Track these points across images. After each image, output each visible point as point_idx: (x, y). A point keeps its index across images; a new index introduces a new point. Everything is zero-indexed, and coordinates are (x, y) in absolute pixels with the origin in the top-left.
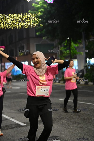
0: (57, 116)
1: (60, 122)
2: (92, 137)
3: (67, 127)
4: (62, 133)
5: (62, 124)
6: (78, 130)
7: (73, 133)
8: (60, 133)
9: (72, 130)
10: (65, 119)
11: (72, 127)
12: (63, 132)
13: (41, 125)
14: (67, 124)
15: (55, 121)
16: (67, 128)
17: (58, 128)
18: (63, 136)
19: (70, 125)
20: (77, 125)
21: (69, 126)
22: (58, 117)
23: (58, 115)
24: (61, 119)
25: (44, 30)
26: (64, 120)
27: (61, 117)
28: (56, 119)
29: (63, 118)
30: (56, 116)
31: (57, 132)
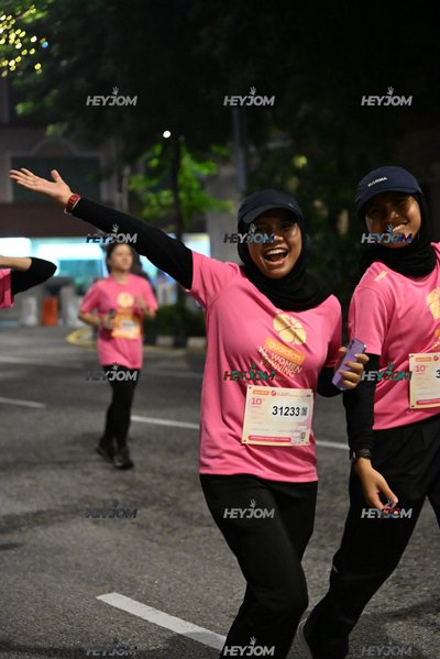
0: (116, 491)
3: (159, 538)
4: (137, 567)
5: (140, 526)
6: (211, 552)
7: (189, 565)
8: (128, 564)
9: (185, 551)
10: (153, 504)
11: (185, 538)
12: (145, 560)
13: (42, 532)
14: (159, 527)
16: (160, 544)
17: (122, 543)
18: (143, 579)
19: (175, 529)
20: (207, 529)
21: (169, 532)
22: (119, 497)
23: (120, 488)
25: (54, 92)
26: (146, 507)
27: (134, 496)
29: (145, 498)
30: (110, 493)
31: (114, 561)
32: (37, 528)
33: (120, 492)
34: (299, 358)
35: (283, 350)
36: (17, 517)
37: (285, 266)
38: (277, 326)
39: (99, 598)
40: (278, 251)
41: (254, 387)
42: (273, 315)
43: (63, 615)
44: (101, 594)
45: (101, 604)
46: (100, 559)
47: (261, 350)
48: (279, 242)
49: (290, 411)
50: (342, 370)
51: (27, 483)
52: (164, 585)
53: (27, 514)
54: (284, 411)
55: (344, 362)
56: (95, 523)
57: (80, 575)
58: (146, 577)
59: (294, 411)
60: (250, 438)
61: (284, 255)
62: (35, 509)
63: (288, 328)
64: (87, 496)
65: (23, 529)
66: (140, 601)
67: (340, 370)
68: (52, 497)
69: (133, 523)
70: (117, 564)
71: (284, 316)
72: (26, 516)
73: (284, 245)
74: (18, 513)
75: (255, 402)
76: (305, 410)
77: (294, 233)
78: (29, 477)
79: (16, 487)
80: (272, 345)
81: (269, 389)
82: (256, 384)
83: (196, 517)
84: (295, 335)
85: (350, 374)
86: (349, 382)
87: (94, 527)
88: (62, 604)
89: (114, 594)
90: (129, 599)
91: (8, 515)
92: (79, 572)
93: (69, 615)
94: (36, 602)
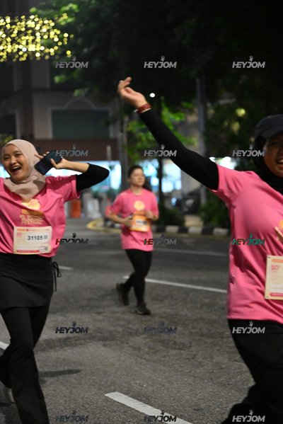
0: (118, 325)
1: (127, 343)
2: (224, 385)
3: (147, 357)
4: (132, 376)
5: (134, 349)
6: (181, 367)
7: (167, 374)
8: (126, 373)
9: (165, 366)
10: (143, 334)
11: (164, 357)
12: (136, 371)
14: (147, 349)
15: (113, 339)
16: (147, 361)
18: (136, 383)
19: (157, 351)
20: (178, 351)
21: (153, 353)
22: (120, 329)
23: (121, 323)
24: (130, 333)
26: (138, 336)
27: (130, 328)
28: (114, 333)
29: (137, 330)
30: (114, 326)
31: (117, 371)
32: (66, 348)
33: (121, 326)
36: (53, 340)
39: (106, 395)
41: (272, 257)
43: (83, 406)
44: (108, 392)
45: (107, 399)
46: (107, 369)
52: (150, 388)
53: (60, 339)
56: (104, 345)
57: (94, 380)
58: (138, 382)
64: (99, 328)
65: (57, 349)
66: (134, 398)
69: (130, 346)
70: (119, 373)
79: (53, 321)
83: (171, 343)
87: (103, 348)
88: (82, 398)
89: (116, 393)
90: (127, 396)
91: (48, 340)
92: (93, 378)
93: (87, 406)
94: (65, 396)
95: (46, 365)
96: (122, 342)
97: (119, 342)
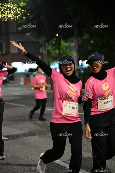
0: (45, 128)
1: (48, 135)
2: (86, 151)
13: (25, 138)
15: (42, 134)
17: (46, 141)
22: (45, 130)
28: (43, 131)
30: (43, 128)
31: (44, 146)
32: (24, 137)
34: (75, 94)
35: (72, 93)
36: (19, 134)
37: (71, 73)
38: (70, 87)
40: (69, 70)
41: (65, 102)
42: (69, 85)
46: (41, 146)
47: (68, 93)
48: (69, 67)
49: (73, 108)
50: (84, 97)
51: (22, 126)
53: (22, 134)
54: (72, 107)
55: (84, 95)
56: (39, 136)
57: (35, 150)
59: (74, 108)
60: (64, 114)
61: (70, 70)
62: (24, 133)
63: (73, 87)
64: (37, 129)
65: (21, 138)
67: (83, 97)
68: (28, 130)
69: (49, 136)
70: (45, 147)
71: (72, 85)
72: (21, 134)
73: (70, 68)
74: (19, 133)
75: (65, 105)
76: (76, 108)
77: (72, 65)
78: (22, 124)
79: (19, 127)
80: (70, 91)
81: (68, 102)
82: (65, 101)
84: (74, 89)
85: (86, 98)
86: (85, 100)
87: (39, 137)
88: (31, 157)
91: (17, 134)
92: (35, 149)
93: (33, 160)
94: (24, 156)
95: (17, 144)
96: (46, 135)
97: (45, 135)
